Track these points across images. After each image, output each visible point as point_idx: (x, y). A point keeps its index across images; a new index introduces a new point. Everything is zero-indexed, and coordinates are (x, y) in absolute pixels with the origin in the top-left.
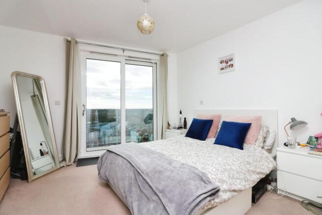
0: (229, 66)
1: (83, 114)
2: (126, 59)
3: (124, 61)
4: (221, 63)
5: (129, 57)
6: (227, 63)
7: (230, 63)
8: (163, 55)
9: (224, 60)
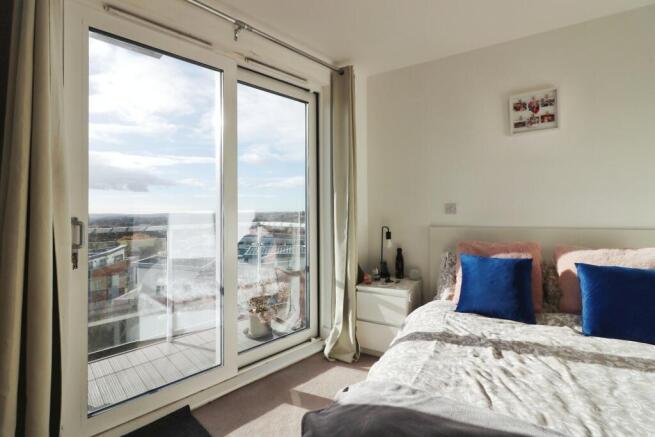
0: (543, 117)
1: (75, 257)
2: (239, 67)
3: (233, 73)
4: (517, 108)
5: (248, 59)
6: (535, 109)
7: (543, 111)
8: (342, 72)
9: (528, 102)
